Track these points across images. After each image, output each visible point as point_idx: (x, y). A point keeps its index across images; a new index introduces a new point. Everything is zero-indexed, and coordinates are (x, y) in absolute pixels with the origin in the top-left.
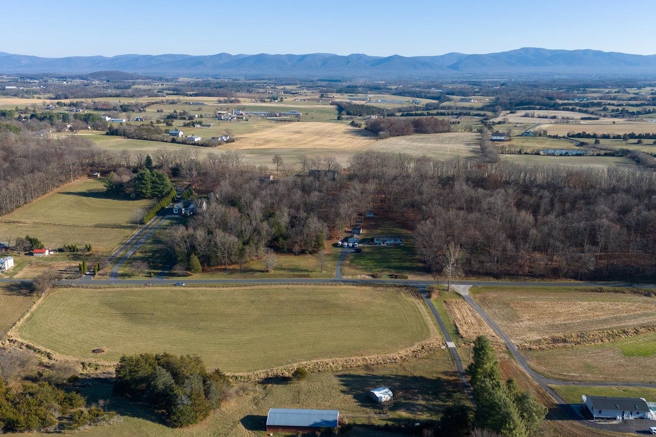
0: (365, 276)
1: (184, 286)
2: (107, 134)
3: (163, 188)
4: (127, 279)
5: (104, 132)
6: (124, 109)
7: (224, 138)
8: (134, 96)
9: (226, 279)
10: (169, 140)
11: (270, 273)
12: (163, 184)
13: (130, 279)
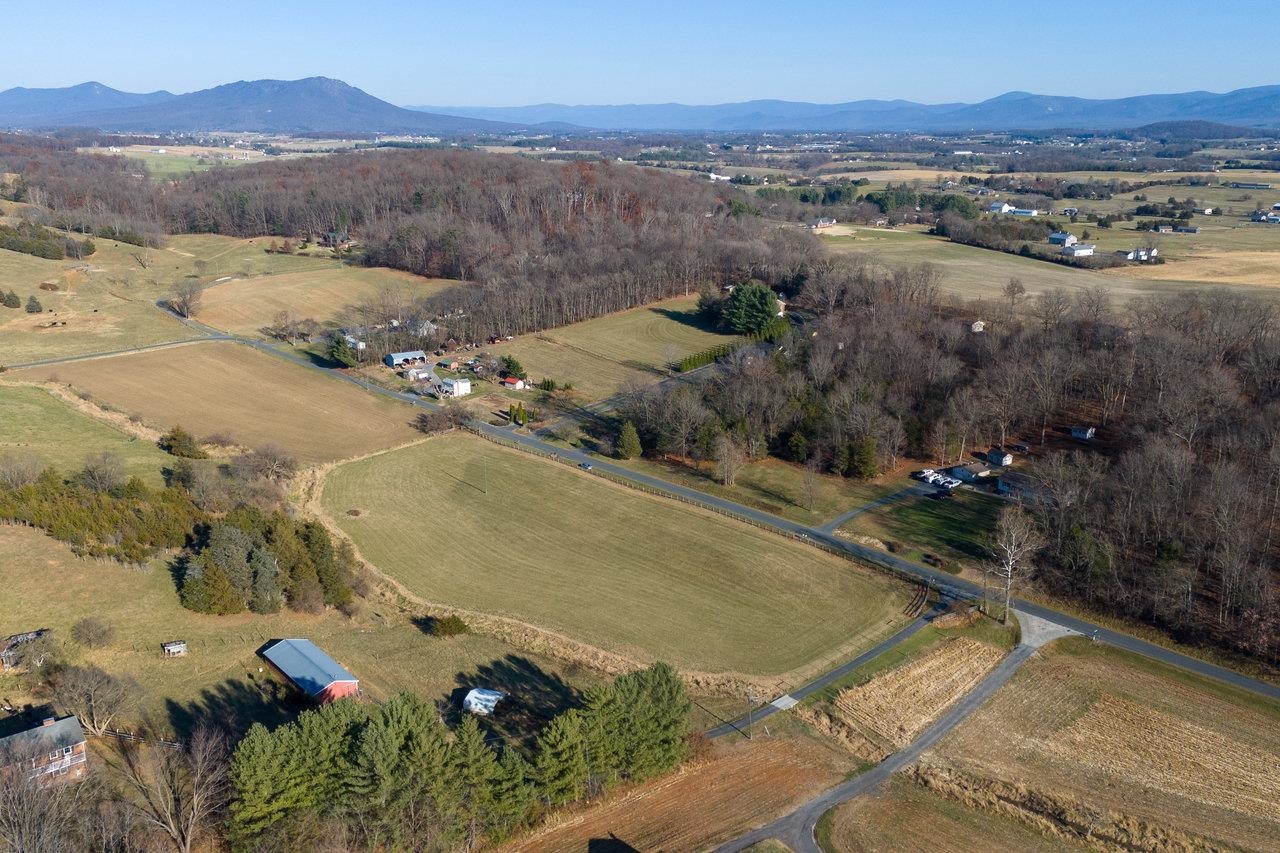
0: (874, 541)
1: (590, 472)
2: (931, 232)
3: (764, 318)
4: (550, 443)
5: (926, 228)
6: (1072, 192)
7: (1141, 253)
8: (1144, 168)
9: (661, 479)
10: (1017, 250)
11: (726, 487)
12: (763, 311)
13: (553, 444)
